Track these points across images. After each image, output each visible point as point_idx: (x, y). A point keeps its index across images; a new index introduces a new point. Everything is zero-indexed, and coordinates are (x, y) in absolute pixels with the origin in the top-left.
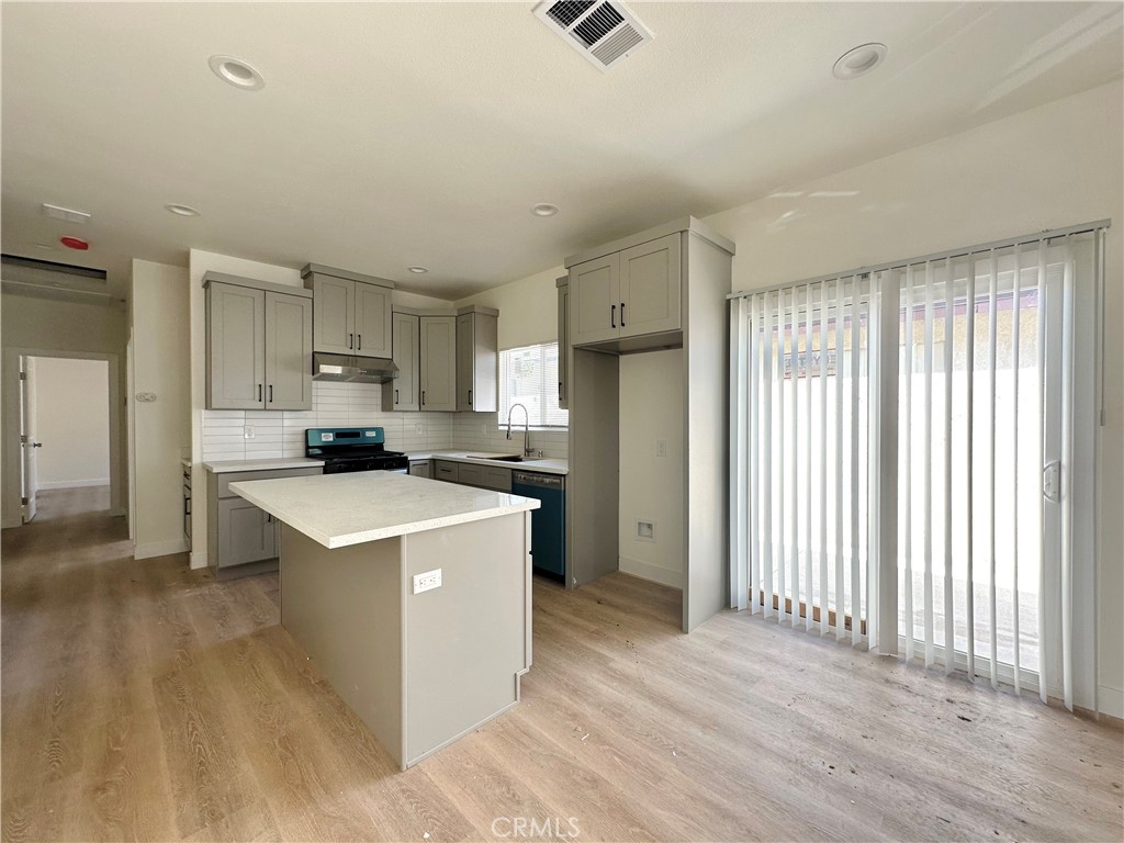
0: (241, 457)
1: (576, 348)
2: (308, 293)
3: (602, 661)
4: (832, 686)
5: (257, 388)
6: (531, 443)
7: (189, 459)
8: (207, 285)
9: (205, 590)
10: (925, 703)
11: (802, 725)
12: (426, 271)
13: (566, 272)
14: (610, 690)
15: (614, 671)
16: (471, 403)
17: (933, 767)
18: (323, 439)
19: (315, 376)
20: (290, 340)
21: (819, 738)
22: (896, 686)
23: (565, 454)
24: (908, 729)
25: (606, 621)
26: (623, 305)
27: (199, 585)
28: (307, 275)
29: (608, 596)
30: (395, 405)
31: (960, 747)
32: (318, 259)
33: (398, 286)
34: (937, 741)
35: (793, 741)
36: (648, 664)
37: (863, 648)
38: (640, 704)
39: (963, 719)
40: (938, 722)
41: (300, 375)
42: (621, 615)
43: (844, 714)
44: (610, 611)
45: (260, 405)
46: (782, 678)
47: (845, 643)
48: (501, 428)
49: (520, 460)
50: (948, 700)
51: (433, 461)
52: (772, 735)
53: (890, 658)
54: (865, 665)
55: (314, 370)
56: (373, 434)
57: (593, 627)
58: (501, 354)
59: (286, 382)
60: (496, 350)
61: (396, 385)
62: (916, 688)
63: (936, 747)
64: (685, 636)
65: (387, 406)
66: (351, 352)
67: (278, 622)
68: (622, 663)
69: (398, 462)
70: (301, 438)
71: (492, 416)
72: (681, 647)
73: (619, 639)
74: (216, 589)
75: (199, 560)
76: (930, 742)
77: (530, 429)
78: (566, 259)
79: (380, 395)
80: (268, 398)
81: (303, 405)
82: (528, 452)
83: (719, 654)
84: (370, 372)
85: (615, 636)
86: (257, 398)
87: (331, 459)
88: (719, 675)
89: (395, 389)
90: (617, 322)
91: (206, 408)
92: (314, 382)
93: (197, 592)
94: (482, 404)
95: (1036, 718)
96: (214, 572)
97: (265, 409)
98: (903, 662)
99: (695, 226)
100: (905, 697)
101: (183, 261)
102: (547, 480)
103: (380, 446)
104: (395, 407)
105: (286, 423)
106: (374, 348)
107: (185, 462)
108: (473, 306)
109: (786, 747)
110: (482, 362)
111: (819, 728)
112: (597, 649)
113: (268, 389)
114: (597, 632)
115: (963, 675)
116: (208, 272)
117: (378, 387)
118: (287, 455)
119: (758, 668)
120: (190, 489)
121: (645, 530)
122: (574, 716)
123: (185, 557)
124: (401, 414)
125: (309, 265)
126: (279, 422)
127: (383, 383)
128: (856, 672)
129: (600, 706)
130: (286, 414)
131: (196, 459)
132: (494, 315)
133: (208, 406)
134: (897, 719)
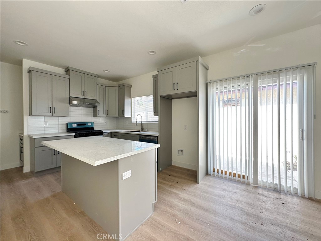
0: (43, 132)
1: (161, 97)
2: (68, 77)
3: (176, 195)
4: (245, 197)
5: (49, 109)
6: (143, 126)
7: (23, 134)
8: (30, 72)
9: (30, 180)
10: (271, 200)
11: (242, 211)
12: (109, 71)
13: (157, 73)
14: (182, 205)
15: (181, 198)
16: (123, 114)
17: (283, 220)
18: (73, 126)
19: (71, 105)
20: (61, 92)
21: (248, 214)
22: (262, 195)
23: (158, 130)
24: (270, 208)
25: (173, 181)
26: (177, 83)
27: (27, 178)
28: (67, 71)
29: (171, 173)
30: (98, 115)
31: (286, 213)
32: (71, 65)
33: (98, 76)
34: (280, 211)
35: (242, 216)
36: (190, 194)
37: (248, 184)
38: (193, 209)
39: (283, 204)
40: (277, 205)
41: (65, 104)
42: (177, 179)
43: (252, 205)
44: (174, 178)
45: (51, 114)
46: (231, 196)
47: (243, 183)
48: (132, 122)
49: (140, 132)
50: (277, 198)
51: (111, 133)
52: (235, 215)
53: (256, 186)
54: (251, 189)
55: (70, 102)
56: (90, 124)
57: (171, 184)
58: (132, 99)
59: (60, 107)
60: (131, 98)
61: (98, 108)
62: (267, 195)
63: (280, 213)
64: (198, 184)
65: (95, 115)
66: (83, 97)
67: (61, 190)
68: (183, 195)
69: (100, 133)
70: (65, 126)
71: (129, 118)
72: (198, 188)
73: (179, 187)
74: (34, 179)
75: (27, 169)
76: (278, 212)
77: (143, 122)
78: (157, 69)
79: (92, 111)
80: (53, 112)
81: (66, 115)
82: (142, 129)
83: (210, 189)
84: (90, 104)
85: (178, 186)
86: (49, 112)
87: (77, 133)
88: (212, 196)
89: (98, 109)
90: (175, 89)
91: (29, 116)
92: (70, 107)
93: (27, 181)
94: (127, 114)
95: (300, 201)
96: (34, 173)
97: (52, 116)
98: (260, 188)
99: (200, 60)
100: (265, 198)
101: (20, 63)
102: (152, 138)
103: (93, 128)
104: (98, 116)
105: (59, 121)
106: (91, 96)
107: (21, 135)
108: (124, 84)
109: (240, 219)
110: (127, 101)
111: (247, 211)
112: (174, 191)
113: (53, 109)
114: (172, 185)
115: (277, 190)
116: (30, 67)
117: (92, 109)
118: (60, 132)
119: (222, 193)
120: (23, 144)
121: (180, 152)
122: (173, 215)
123: (21, 168)
124: (99, 118)
125: (68, 67)
126: (57, 120)
127: (93, 107)
128: (249, 192)
129: (180, 211)
130: (59, 118)
131: (25, 133)
132: (130, 87)
133: (30, 114)
134: (266, 206)
